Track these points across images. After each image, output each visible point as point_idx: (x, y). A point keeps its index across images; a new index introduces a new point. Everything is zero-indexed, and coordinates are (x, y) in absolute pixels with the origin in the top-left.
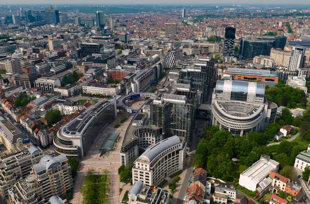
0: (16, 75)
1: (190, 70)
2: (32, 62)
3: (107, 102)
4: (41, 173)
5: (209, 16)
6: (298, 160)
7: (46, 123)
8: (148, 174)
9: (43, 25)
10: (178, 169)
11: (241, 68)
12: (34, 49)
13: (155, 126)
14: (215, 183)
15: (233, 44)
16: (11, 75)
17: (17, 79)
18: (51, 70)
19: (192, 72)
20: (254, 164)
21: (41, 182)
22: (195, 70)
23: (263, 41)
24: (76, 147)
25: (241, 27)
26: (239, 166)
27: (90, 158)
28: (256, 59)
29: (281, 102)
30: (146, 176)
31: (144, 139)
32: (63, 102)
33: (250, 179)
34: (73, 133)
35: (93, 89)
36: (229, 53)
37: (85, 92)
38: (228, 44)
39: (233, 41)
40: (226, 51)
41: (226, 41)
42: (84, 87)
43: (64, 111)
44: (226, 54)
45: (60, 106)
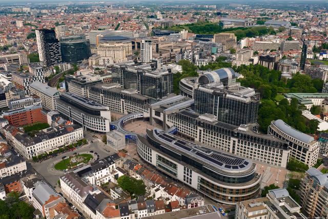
28: (92, 60)
34: (246, 163)
35: (48, 144)
36: (57, 60)
37: (31, 156)
38: (54, 50)
39: (58, 45)
40: (53, 58)
41: (50, 46)
42: (29, 147)
43: (97, 182)
44: (54, 62)
45: (93, 177)
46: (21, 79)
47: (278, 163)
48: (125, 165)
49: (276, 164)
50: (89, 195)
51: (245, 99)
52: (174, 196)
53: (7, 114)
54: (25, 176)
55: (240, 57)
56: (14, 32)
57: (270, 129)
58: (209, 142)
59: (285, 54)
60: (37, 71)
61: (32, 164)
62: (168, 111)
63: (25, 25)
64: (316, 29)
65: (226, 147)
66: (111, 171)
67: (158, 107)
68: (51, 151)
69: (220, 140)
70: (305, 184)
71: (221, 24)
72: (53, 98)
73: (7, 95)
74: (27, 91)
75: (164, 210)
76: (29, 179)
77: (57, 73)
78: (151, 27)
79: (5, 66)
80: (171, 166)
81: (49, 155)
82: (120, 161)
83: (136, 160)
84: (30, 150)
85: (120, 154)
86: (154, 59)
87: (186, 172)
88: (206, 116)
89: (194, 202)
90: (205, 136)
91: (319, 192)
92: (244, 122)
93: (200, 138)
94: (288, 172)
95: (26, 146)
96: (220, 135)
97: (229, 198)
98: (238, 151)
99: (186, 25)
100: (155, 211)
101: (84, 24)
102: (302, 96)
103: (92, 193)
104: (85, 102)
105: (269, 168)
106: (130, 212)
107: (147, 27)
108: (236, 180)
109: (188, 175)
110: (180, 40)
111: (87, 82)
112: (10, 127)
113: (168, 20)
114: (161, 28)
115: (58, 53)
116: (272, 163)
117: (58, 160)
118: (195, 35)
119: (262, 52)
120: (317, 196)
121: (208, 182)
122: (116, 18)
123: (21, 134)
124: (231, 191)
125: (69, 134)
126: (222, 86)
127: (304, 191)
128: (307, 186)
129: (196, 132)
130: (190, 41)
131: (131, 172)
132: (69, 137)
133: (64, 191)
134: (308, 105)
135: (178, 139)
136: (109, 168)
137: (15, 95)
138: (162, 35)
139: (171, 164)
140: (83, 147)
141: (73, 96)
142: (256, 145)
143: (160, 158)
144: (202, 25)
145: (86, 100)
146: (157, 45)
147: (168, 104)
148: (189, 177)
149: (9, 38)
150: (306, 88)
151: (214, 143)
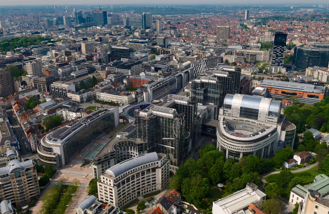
0: (35, 77)
1: (204, 81)
2: (57, 65)
3: (106, 110)
4: (4, 176)
5: (277, 18)
6: (294, 194)
7: (45, 128)
8: (112, 190)
9: (90, 27)
10: (155, 189)
11: (282, 80)
12: (66, 52)
13: (140, 139)
14: (187, 208)
15: (282, 52)
16: (30, 78)
17: (35, 81)
18: (72, 74)
19: (206, 83)
20: (236, 193)
21: (3, 185)
22: (209, 81)
23: (321, 50)
24: (55, 154)
25: (310, 32)
26: (224, 193)
27: (70, 167)
28: (308, 71)
29: (314, 123)
30: (110, 192)
31: (129, 153)
32: (68, 108)
33: (221, 208)
35: (107, 96)
36: (278, 62)
37: (98, 99)
38: (278, 52)
39: (283, 49)
40: (274, 59)
41: (275, 48)
42: (98, 93)
53: (131, 77)
115: (282, 56)
125: (119, 96)
136: (77, 114)
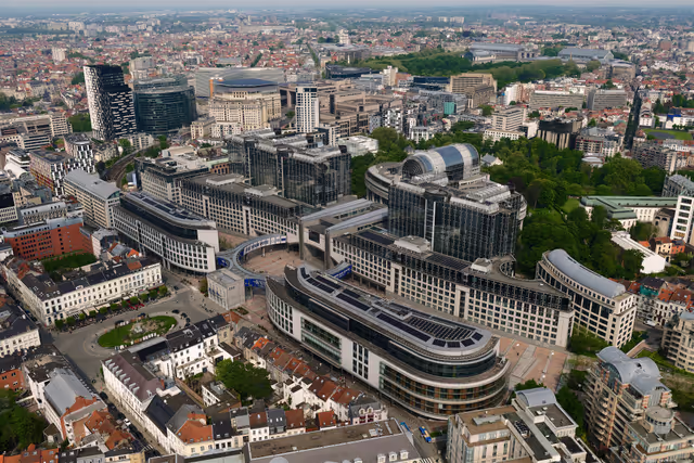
15: (128, 104)
28: (197, 128)
34: (478, 337)
35: (87, 295)
36: (126, 127)
37: (53, 319)
38: (120, 107)
39: (128, 98)
40: (118, 123)
41: (112, 99)
42: (49, 302)
43: (178, 372)
44: (120, 131)
45: (169, 362)
46: (48, 166)
47: (549, 338)
48: (238, 339)
49: (546, 340)
50: (157, 396)
51: (486, 208)
52: (329, 400)
53: (11, 235)
54: (32, 358)
55: (500, 122)
56: (47, 71)
57: (541, 267)
58: (413, 294)
59: (594, 116)
60: (80, 149)
61: (54, 334)
62: (336, 230)
63: (70, 56)
64: (665, 66)
65: (446, 305)
66: (209, 351)
67: (317, 223)
68: (93, 309)
69: (436, 290)
70: (594, 381)
71: (469, 54)
72: (107, 204)
73: (16, 196)
74: (59, 189)
75: (303, 429)
76: (40, 363)
77: (125, 153)
78: (323, 62)
79: (20, 140)
80: (329, 340)
81: (90, 317)
82: (228, 330)
83: (263, 328)
84: (50, 307)
85: (229, 317)
86: (322, 126)
87: (358, 354)
88: (409, 241)
89: (366, 413)
90: (406, 282)
91: (620, 396)
92: (484, 254)
93: (396, 287)
94: (570, 356)
95: (43, 299)
96: (436, 281)
97: (441, 407)
98: (470, 313)
99: (396, 58)
100: (285, 431)
101: (189, 55)
102: (617, 202)
103: (161, 393)
104: (168, 211)
105: (532, 348)
106: (233, 432)
107: (317, 61)
108: (455, 371)
109: (360, 359)
110: (380, 87)
111: (179, 171)
112: (14, 261)
113: (361, 46)
114: (344, 63)
115: (129, 113)
116: (538, 338)
117: (107, 327)
118: (411, 78)
119: (547, 112)
120: (615, 404)
121: (398, 374)
122: (255, 44)
123: (36, 274)
124: (445, 393)
125: (131, 276)
126: (444, 181)
127: (592, 393)
128: (597, 383)
129: (389, 273)
130: (401, 90)
131: (248, 353)
132: (132, 282)
133: (110, 390)
134: (627, 221)
135: (345, 287)
136: (205, 344)
137: (31, 197)
138: (344, 76)
139: (329, 338)
140: (160, 301)
141: (146, 200)
142: (505, 301)
143: (307, 325)
144: (431, 58)
145: (172, 207)
146: (332, 98)
147: (337, 217)
148: (363, 363)
149: (34, 83)
150: (630, 186)
151: (424, 297)
